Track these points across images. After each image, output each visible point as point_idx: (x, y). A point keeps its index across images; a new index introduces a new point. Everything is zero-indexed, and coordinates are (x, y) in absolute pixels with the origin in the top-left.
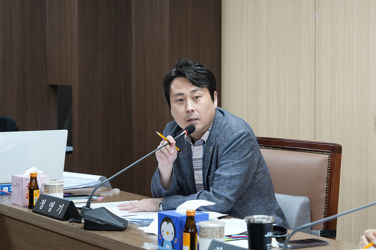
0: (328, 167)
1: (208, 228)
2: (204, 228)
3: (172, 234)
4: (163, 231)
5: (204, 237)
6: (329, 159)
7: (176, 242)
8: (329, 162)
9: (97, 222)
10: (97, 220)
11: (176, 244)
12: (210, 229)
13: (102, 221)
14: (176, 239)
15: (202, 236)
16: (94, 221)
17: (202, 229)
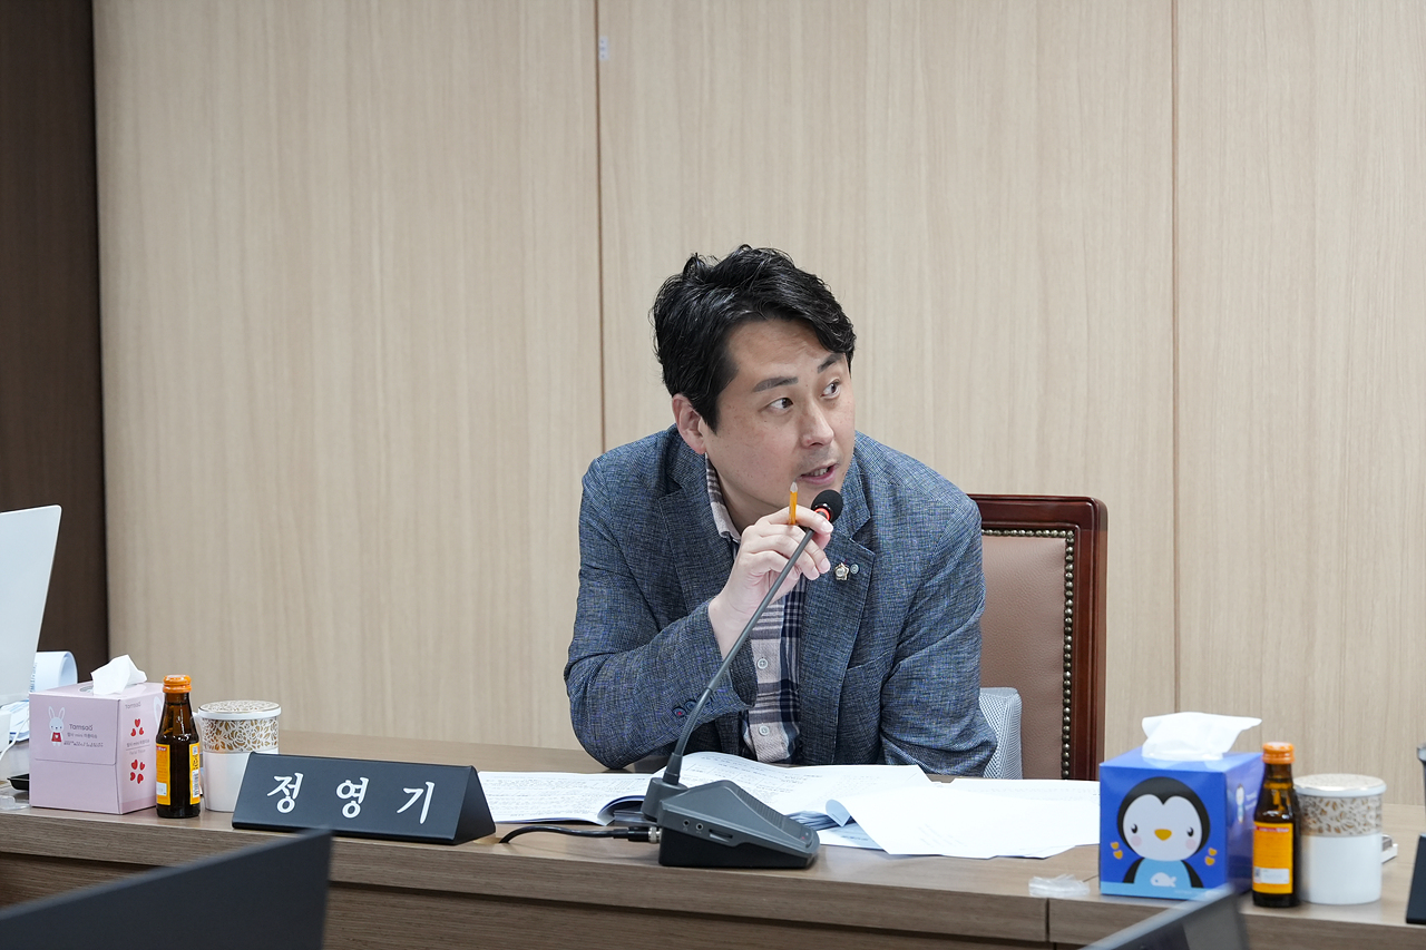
0: (1067, 580)
1: (1354, 799)
2: (1338, 802)
3: (1191, 834)
4: (1135, 831)
5: (1338, 830)
6: (1068, 553)
7: (1209, 861)
8: (1068, 562)
9: (712, 836)
10: (711, 831)
11: (1211, 867)
12: (1359, 802)
13: (729, 834)
14: (1212, 851)
15: (1329, 830)
16: (698, 833)
17: (1327, 804)
